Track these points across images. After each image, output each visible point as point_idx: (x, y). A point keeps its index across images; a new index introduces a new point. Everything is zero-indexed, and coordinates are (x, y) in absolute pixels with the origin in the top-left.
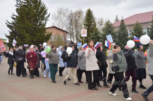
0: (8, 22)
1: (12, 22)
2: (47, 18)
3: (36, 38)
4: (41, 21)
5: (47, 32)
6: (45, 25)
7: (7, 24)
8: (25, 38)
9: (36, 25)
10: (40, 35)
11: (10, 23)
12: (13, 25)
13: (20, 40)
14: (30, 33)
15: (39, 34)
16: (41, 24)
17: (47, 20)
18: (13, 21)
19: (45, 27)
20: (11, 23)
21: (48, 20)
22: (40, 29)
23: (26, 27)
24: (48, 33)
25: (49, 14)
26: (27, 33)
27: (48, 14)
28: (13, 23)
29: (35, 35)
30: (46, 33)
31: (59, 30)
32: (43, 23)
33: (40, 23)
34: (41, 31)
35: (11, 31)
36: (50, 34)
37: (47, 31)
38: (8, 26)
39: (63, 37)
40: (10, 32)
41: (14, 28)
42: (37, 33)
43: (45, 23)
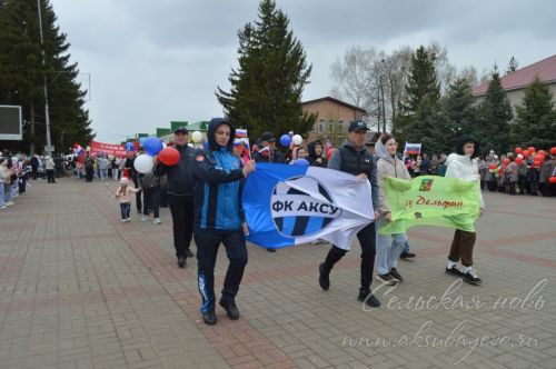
0: (220, 91)
1: (233, 92)
2: (304, 78)
5: (304, 114)
7: (218, 95)
11: (225, 94)
12: (232, 98)
15: (283, 118)
16: (291, 94)
17: (304, 82)
18: (234, 88)
20: (230, 93)
21: (308, 82)
22: (285, 106)
24: (306, 115)
25: (311, 68)
27: (307, 68)
28: (234, 94)
30: (301, 114)
37: (304, 110)
38: (222, 101)
40: (226, 113)
41: (234, 105)
43: (299, 91)
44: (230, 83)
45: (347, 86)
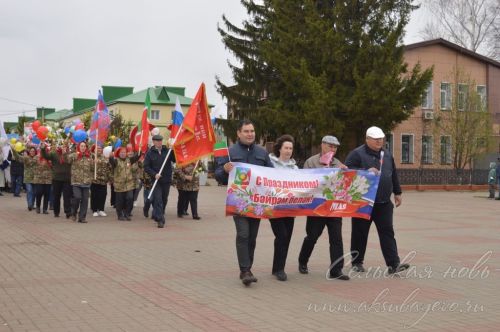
0: (228, 23)
1: (247, 26)
3: (354, 98)
4: (380, 16)
5: (410, 68)
6: (399, 31)
7: (223, 33)
8: (306, 95)
9: (356, 36)
10: (377, 83)
11: (236, 29)
12: (248, 39)
13: (282, 108)
14: (328, 74)
15: (371, 76)
16: (381, 32)
17: (408, 6)
18: (250, 18)
19: (399, 44)
20: (242, 27)
21: (417, 7)
22: (375, 53)
23: (311, 44)
24: (415, 71)
26: (316, 71)
28: (250, 31)
29: (352, 83)
30: (404, 70)
31: (461, 59)
32: (392, 23)
33: (376, 26)
34: (381, 60)
35: (240, 65)
36: (426, 79)
37: (410, 61)
38: (230, 43)
39: (483, 95)
40: (236, 70)
41: (253, 53)
42: (362, 73)
43: (403, 23)
44: (245, 10)
45: (451, 20)
